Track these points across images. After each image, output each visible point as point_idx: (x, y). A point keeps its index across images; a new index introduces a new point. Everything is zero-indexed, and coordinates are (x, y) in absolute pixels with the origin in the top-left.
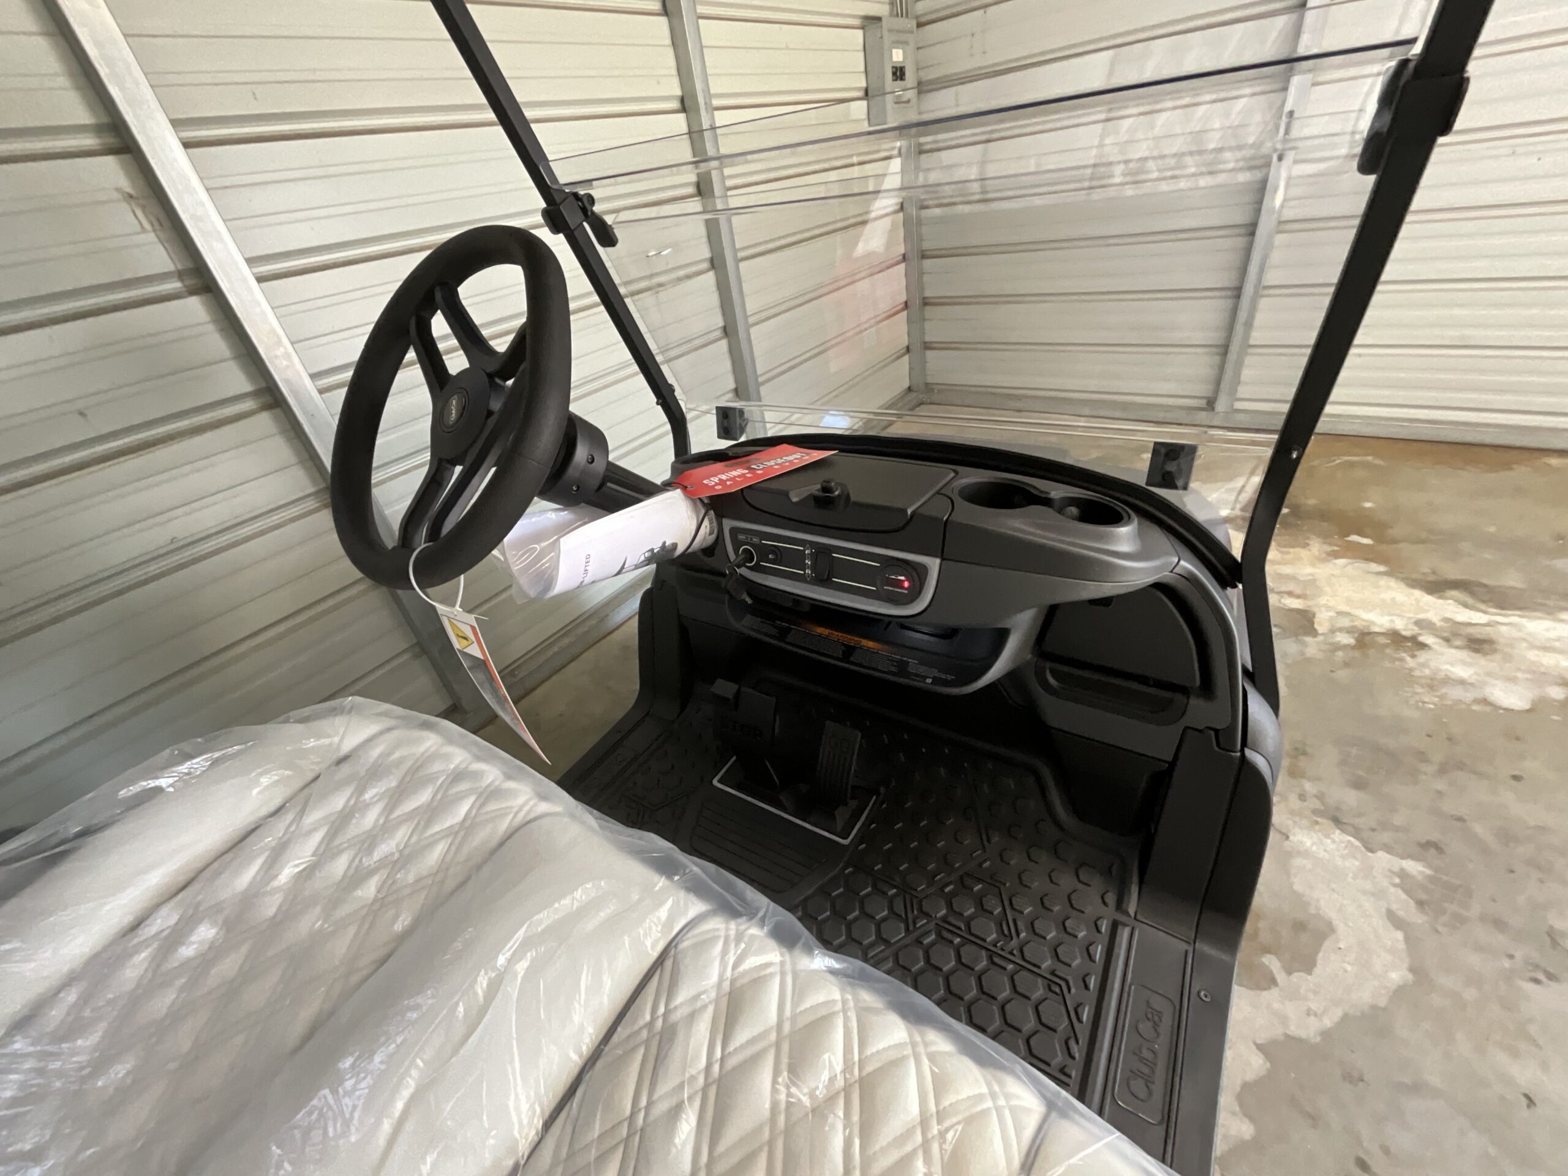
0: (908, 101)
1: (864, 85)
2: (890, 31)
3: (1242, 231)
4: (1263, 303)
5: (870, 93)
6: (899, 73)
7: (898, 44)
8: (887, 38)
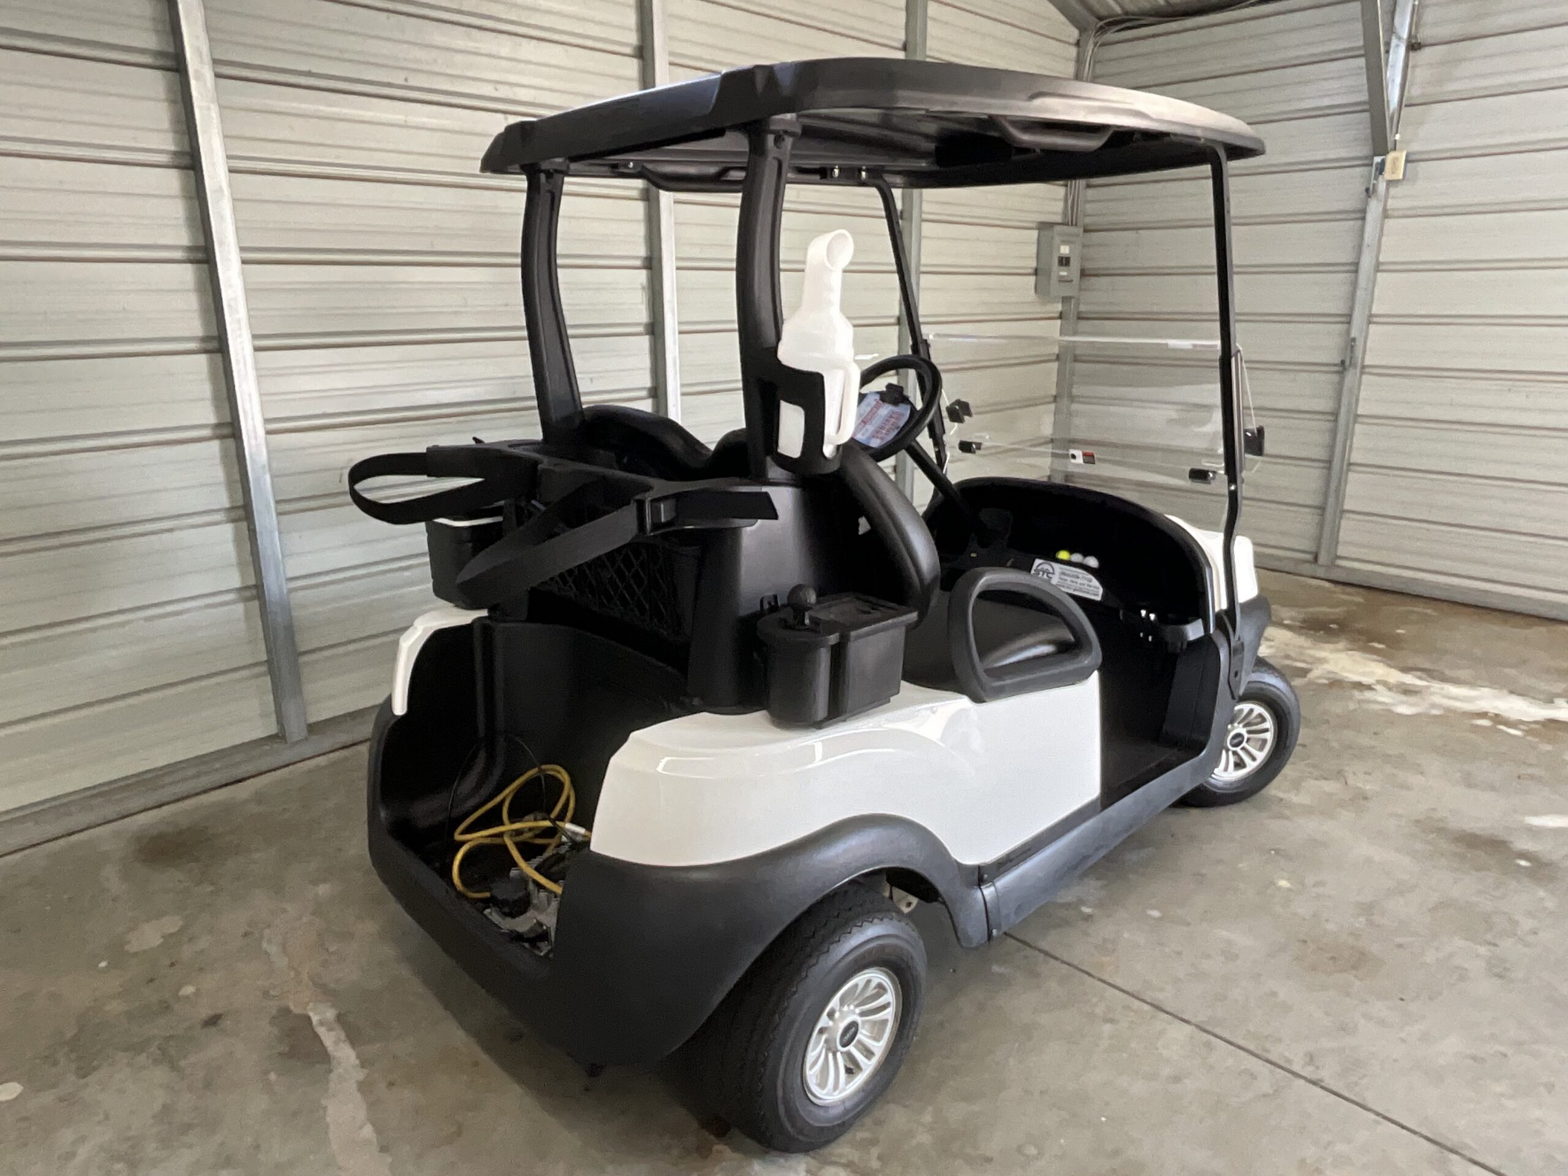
0: (1072, 281)
1: (1034, 264)
2: (1059, 234)
3: (1331, 418)
4: (1352, 476)
5: (1039, 272)
6: (1064, 261)
7: (1064, 242)
8: (1057, 240)
